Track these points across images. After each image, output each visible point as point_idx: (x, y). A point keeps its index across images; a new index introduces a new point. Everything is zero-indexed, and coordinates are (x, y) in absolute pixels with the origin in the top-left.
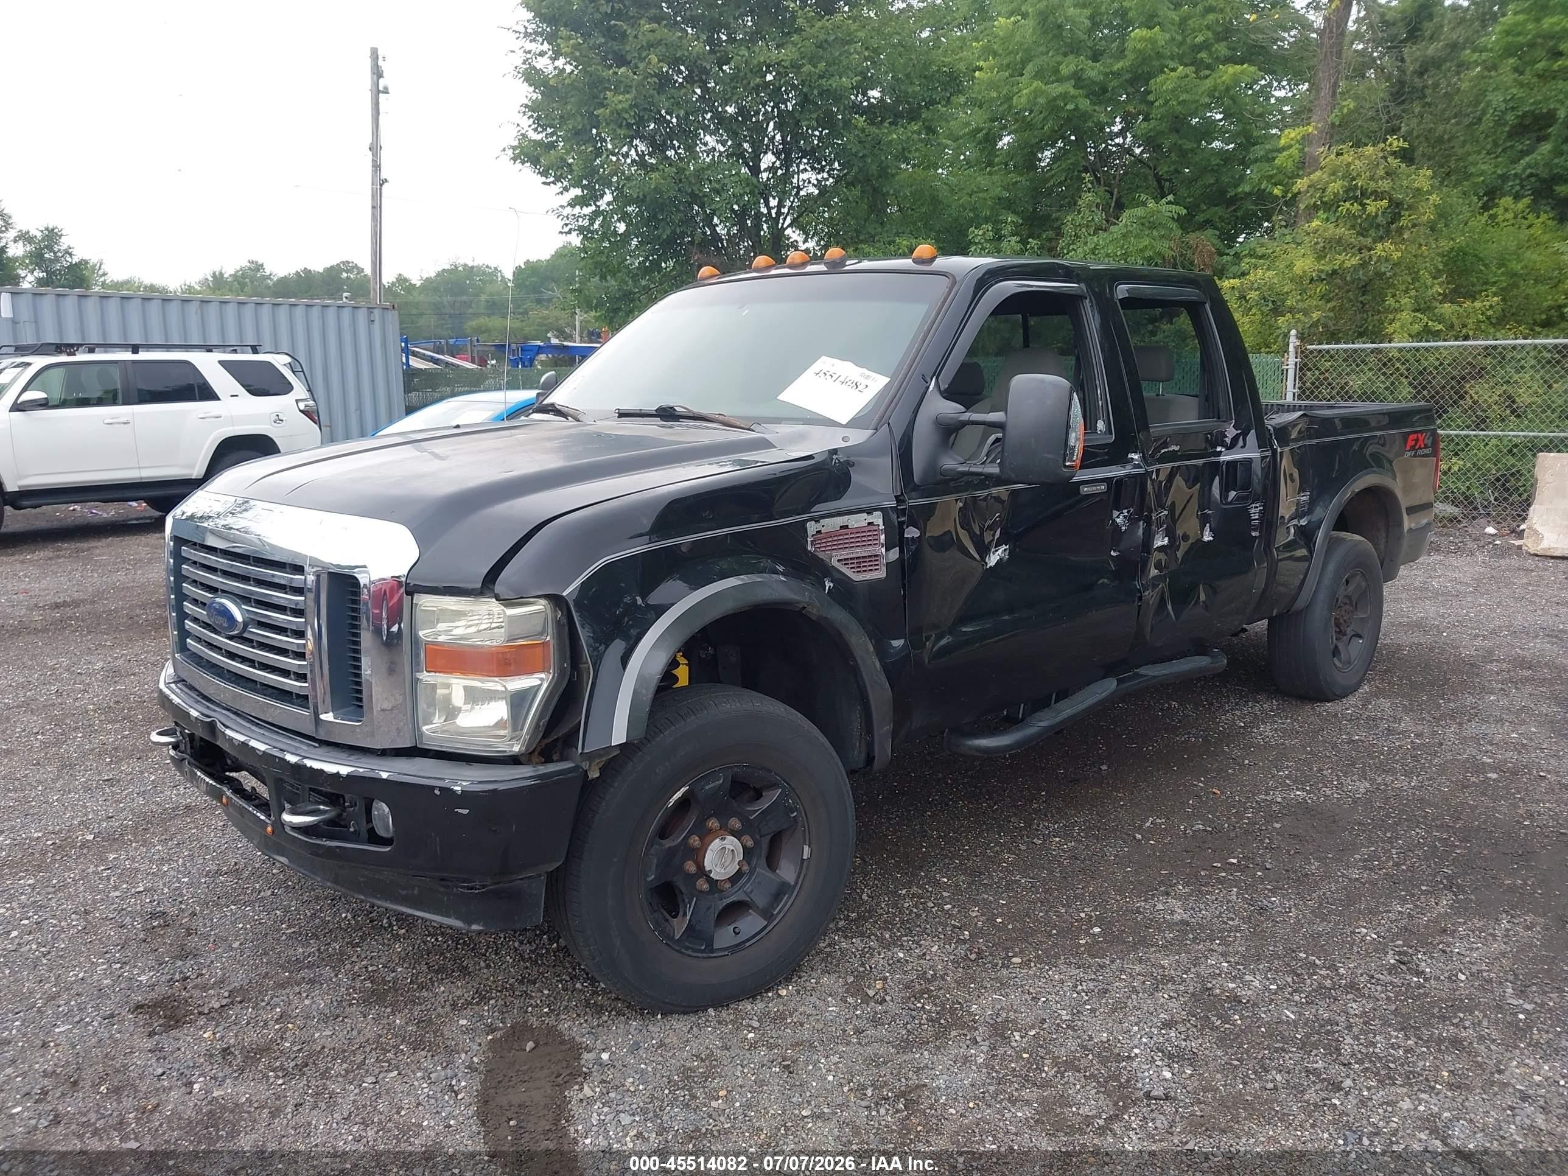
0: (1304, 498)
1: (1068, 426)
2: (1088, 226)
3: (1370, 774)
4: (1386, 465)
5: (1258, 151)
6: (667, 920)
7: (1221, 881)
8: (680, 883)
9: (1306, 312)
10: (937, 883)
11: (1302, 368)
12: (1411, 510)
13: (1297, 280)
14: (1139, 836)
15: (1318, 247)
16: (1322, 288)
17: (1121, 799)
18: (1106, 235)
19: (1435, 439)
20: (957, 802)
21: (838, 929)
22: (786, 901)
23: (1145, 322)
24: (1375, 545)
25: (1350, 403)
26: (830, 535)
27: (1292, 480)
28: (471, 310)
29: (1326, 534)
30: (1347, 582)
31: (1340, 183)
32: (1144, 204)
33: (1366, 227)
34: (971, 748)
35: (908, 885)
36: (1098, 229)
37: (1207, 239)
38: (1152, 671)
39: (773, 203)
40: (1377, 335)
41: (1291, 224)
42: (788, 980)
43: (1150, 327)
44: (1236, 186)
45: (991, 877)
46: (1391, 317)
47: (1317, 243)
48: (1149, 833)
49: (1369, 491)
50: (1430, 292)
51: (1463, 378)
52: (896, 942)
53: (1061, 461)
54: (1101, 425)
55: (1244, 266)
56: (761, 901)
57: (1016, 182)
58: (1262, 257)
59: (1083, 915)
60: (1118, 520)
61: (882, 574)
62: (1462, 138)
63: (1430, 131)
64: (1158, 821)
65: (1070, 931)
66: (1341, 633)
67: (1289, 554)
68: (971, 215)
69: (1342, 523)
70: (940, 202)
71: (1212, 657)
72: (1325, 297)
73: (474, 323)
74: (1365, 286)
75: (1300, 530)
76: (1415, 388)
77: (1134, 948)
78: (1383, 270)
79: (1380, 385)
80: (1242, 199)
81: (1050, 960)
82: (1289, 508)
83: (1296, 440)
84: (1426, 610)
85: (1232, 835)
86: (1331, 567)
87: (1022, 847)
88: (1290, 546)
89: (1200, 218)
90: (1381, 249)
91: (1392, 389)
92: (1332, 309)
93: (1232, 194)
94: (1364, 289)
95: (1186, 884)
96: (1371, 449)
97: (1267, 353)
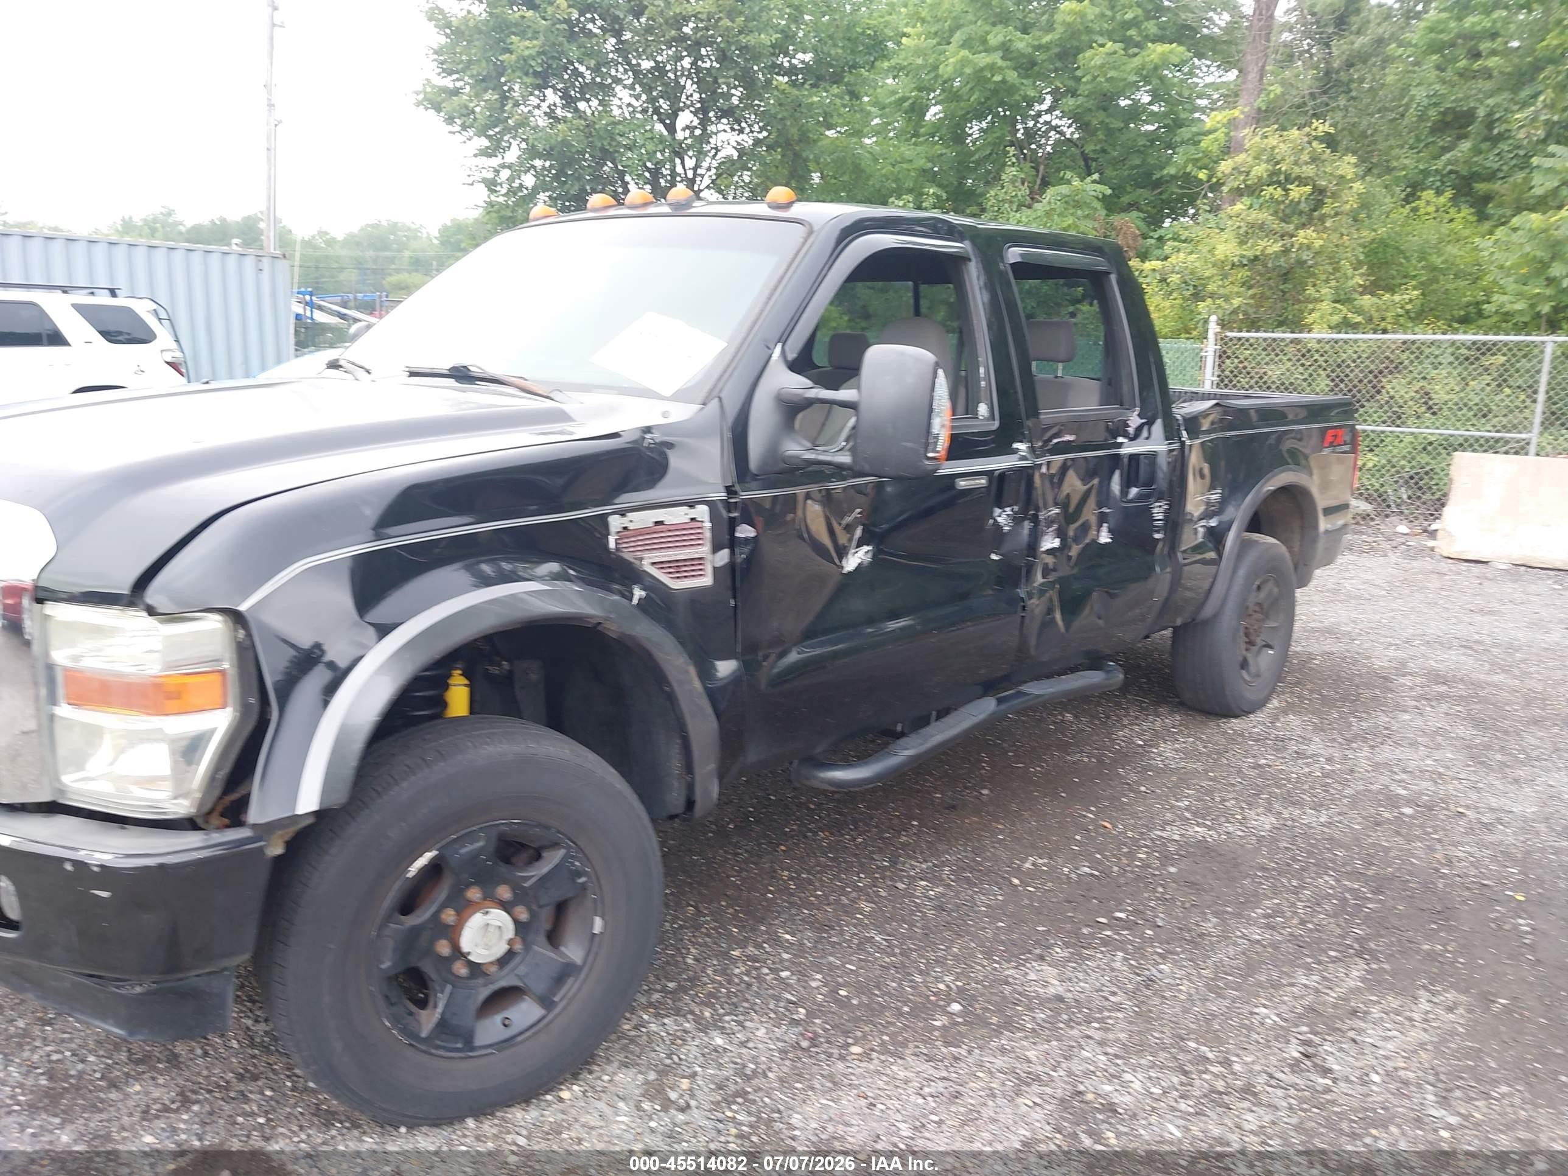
0: (1215, 496)
1: (931, 410)
2: (1011, 202)
3: (1277, 806)
4: (1303, 462)
5: (1185, 133)
6: (411, 1014)
7: (1105, 942)
8: (428, 968)
9: (1227, 299)
10: (777, 941)
11: (1222, 356)
12: (1328, 511)
13: (1220, 265)
14: (1016, 881)
15: (1242, 231)
16: (1243, 274)
17: (1001, 832)
18: (1029, 212)
19: (1354, 433)
20: (815, 834)
21: (651, 1004)
22: (571, 985)
23: (1066, 303)
24: (1290, 548)
25: (1267, 393)
26: (640, 532)
27: (1202, 476)
28: (393, 266)
29: (1238, 535)
30: (1259, 588)
31: (1264, 166)
32: (1069, 182)
33: (1288, 213)
34: (823, 781)
35: (742, 944)
36: (1021, 205)
37: (1130, 222)
38: (1036, 689)
39: (690, 163)
40: (1296, 324)
41: (1215, 210)
42: (575, 1076)
43: (1071, 309)
44: (1162, 168)
45: (841, 933)
46: (1311, 306)
47: (1239, 227)
48: (1028, 877)
49: (1285, 490)
50: (1351, 283)
51: (1381, 372)
52: (716, 1024)
53: (922, 451)
54: (983, 409)
55: (1167, 248)
56: (540, 986)
57: (941, 155)
58: (1184, 241)
59: (942, 986)
60: (1000, 520)
61: (707, 581)
62: (1386, 132)
63: (1354, 125)
64: (1040, 861)
65: (923, 1009)
66: (1251, 643)
67: (1199, 557)
68: (894, 186)
69: (1255, 524)
70: (863, 171)
71: (1108, 672)
72: (1246, 284)
73: (394, 279)
74: (1285, 274)
75: (1210, 531)
76: (1333, 380)
77: (998, 1033)
78: (1305, 258)
79: (1298, 376)
80: (1167, 181)
81: (895, 1049)
82: (1197, 506)
83: (1208, 432)
84: (1338, 615)
85: (1122, 880)
86: (1242, 572)
87: (883, 893)
88: (1198, 548)
89: (1125, 199)
90: (1305, 236)
91: (1310, 381)
92: (1253, 297)
93: (1158, 176)
94: (1286, 276)
95: (1067, 945)
96: (1288, 444)
97: (1188, 339)
